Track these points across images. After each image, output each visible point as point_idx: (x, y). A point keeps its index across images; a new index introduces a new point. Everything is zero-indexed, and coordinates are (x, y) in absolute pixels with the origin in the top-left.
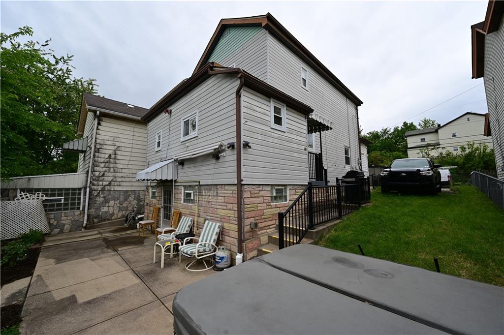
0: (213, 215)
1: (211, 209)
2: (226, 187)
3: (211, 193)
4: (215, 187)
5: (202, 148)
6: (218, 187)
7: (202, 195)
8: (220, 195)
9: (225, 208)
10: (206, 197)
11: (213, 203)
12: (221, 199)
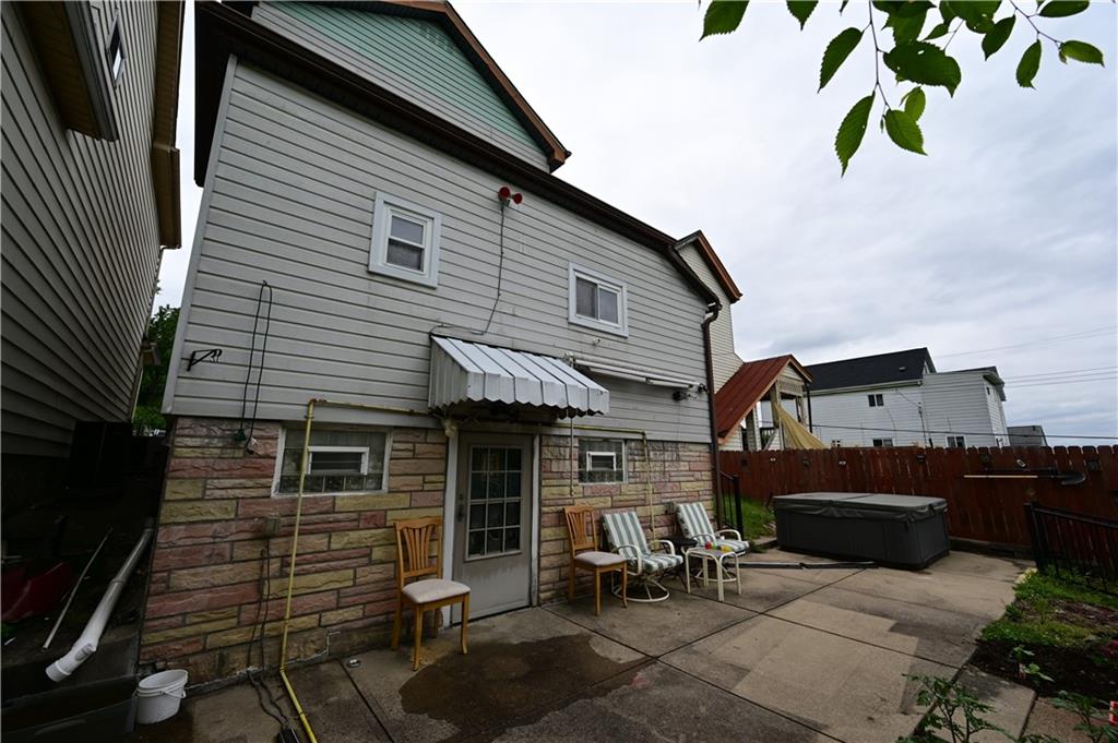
0: (675, 495)
1: (670, 484)
2: (691, 447)
3: (667, 456)
4: (674, 445)
5: (640, 367)
6: (680, 445)
7: (650, 460)
8: (684, 458)
9: (692, 479)
10: (658, 464)
11: (673, 474)
12: (684, 466)
